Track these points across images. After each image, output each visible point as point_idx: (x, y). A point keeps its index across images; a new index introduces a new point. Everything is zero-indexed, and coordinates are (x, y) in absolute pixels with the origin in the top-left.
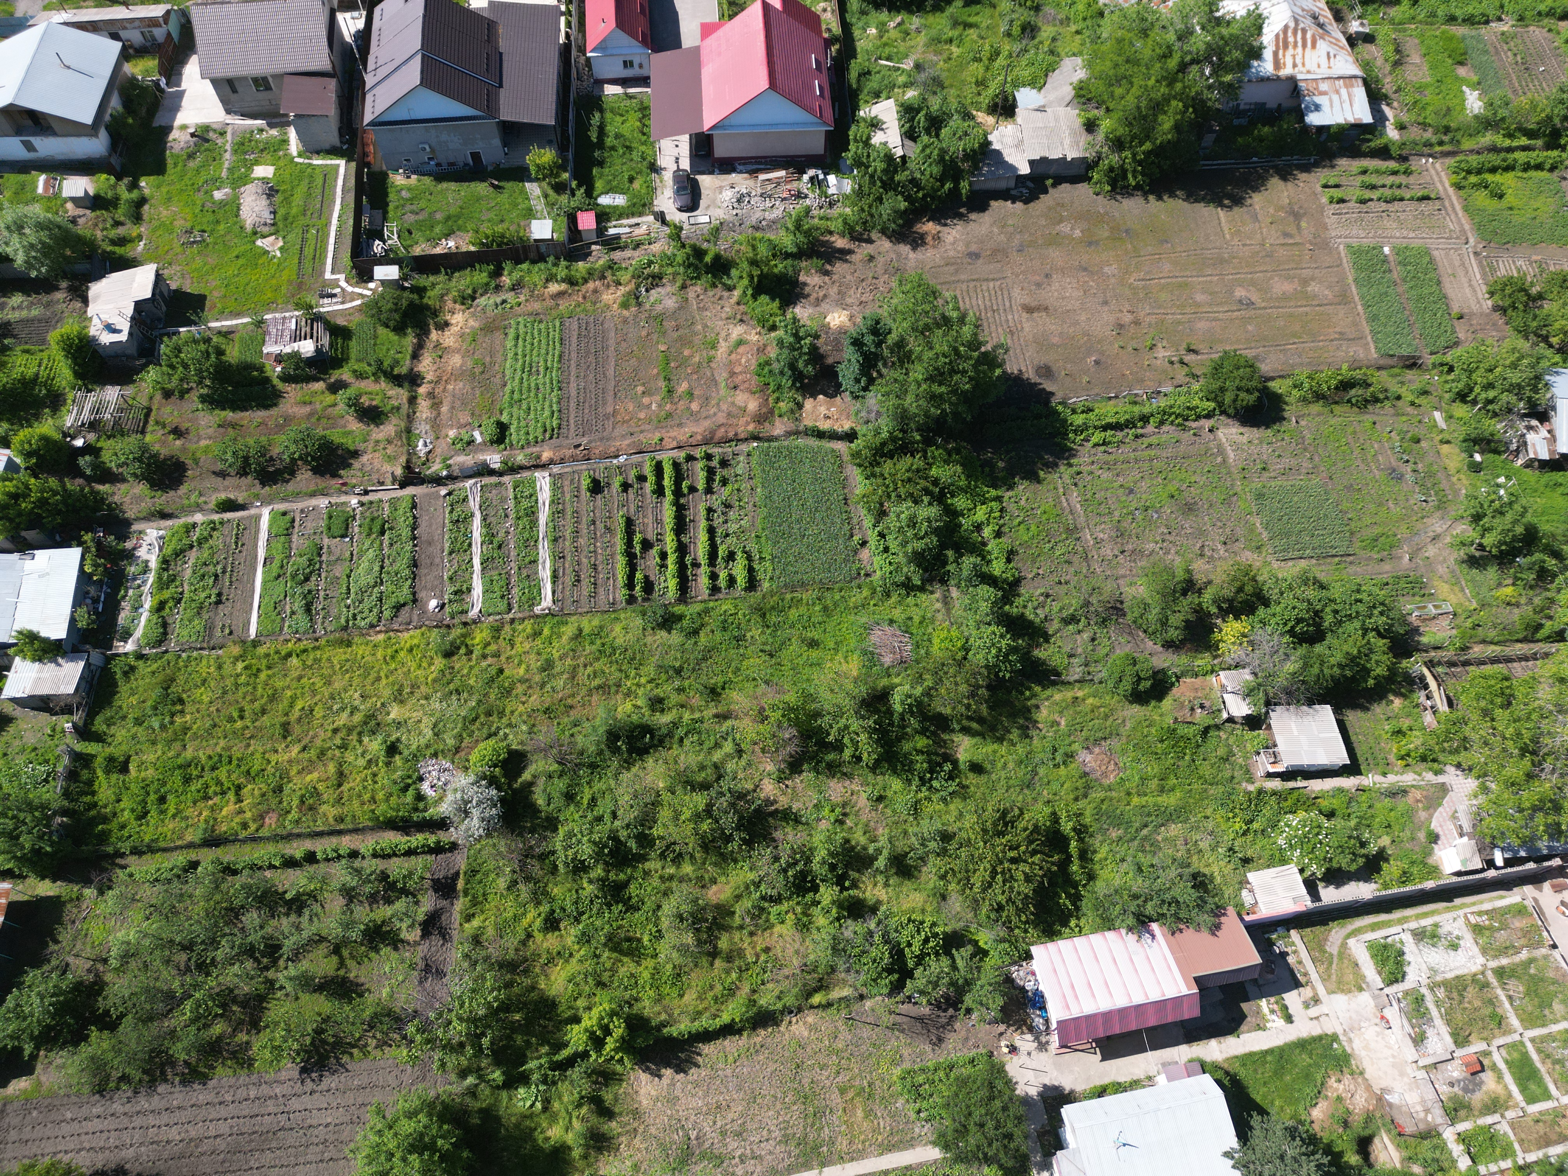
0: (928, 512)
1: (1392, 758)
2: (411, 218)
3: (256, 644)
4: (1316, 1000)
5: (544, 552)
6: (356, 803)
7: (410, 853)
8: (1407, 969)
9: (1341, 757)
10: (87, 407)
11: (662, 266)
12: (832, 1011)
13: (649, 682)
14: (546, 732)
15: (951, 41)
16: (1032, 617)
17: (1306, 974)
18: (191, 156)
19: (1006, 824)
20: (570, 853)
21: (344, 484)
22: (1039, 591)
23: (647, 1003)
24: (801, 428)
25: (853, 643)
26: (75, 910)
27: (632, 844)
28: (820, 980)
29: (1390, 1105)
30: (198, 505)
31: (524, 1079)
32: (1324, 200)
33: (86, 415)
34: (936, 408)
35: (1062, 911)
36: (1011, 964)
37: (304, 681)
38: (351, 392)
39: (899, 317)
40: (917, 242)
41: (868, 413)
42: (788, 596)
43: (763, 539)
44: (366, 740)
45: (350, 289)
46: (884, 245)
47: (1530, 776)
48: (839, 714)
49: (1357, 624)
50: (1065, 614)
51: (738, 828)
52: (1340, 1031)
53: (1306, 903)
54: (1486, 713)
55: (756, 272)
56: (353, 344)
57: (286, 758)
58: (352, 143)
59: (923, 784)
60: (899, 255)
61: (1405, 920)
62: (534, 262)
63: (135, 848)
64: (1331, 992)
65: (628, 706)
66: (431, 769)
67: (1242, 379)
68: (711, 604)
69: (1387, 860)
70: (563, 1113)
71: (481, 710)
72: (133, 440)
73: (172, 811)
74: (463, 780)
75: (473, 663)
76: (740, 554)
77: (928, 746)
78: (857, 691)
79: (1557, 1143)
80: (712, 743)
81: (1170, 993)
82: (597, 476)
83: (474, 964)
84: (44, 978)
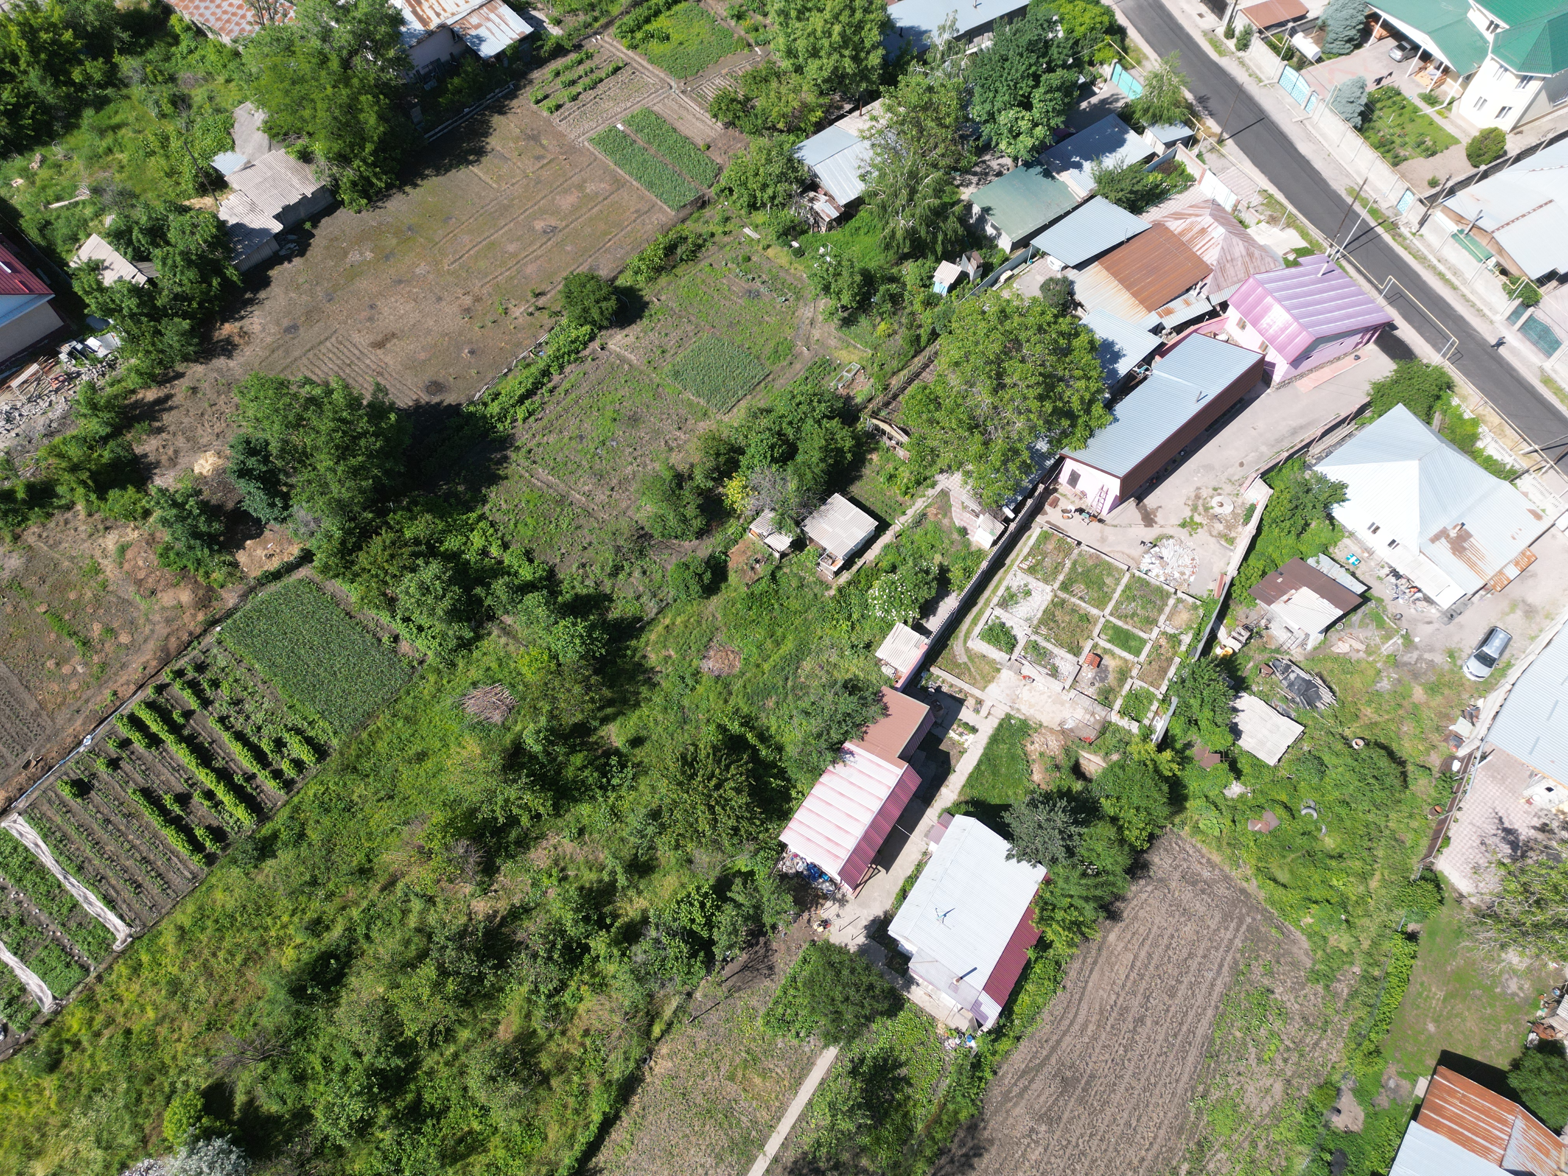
0: (430, 571)
1: (900, 498)
4: (980, 702)
5: (77, 889)
8: (1014, 632)
9: (870, 524)
12: (676, 1026)
13: (292, 915)
14: (226, 1045)
15: (110, 150)
16: (585, 591)
17: (961, 691)
19: (691, 765)
20: (342, 1123)
22: (575, 567)
24: (253, 583)
25: (455, 727)
27: (398, 1062)
28: (647, 1014)
29: (1071, 730)
32: (546, 114)
34: (367, 479)
35: (780, 791)
36: (776, 864)
39: (266, 424)
40: (228, 348)
41: (306, 525)
42: (364, 735)
43: (298, 706)
46: (198, 369)
47: (986, 444)
48: (491, 796)
49: (810, 421)
50: (608, 570)
51: (481, 962)
52: (1008, 710)
53: (922, 644)
54: (932, 422)
55: (85, 475)
59: (606, 790)
60: (219, 370)
61: (988, 601)
64: (983, 689)
65: (290, 953)
67: (594, 292)
68: (296, 800)
69: (948, 570)
71: (138, 1084)
74: (176, 1162)
75: (90, 1050)
76: (286, 735)
77: (586, 757)
78: (491, 764)
79: (1169, 666)
80: (399, 915)
81: (893, 782)
82: (73, 776)
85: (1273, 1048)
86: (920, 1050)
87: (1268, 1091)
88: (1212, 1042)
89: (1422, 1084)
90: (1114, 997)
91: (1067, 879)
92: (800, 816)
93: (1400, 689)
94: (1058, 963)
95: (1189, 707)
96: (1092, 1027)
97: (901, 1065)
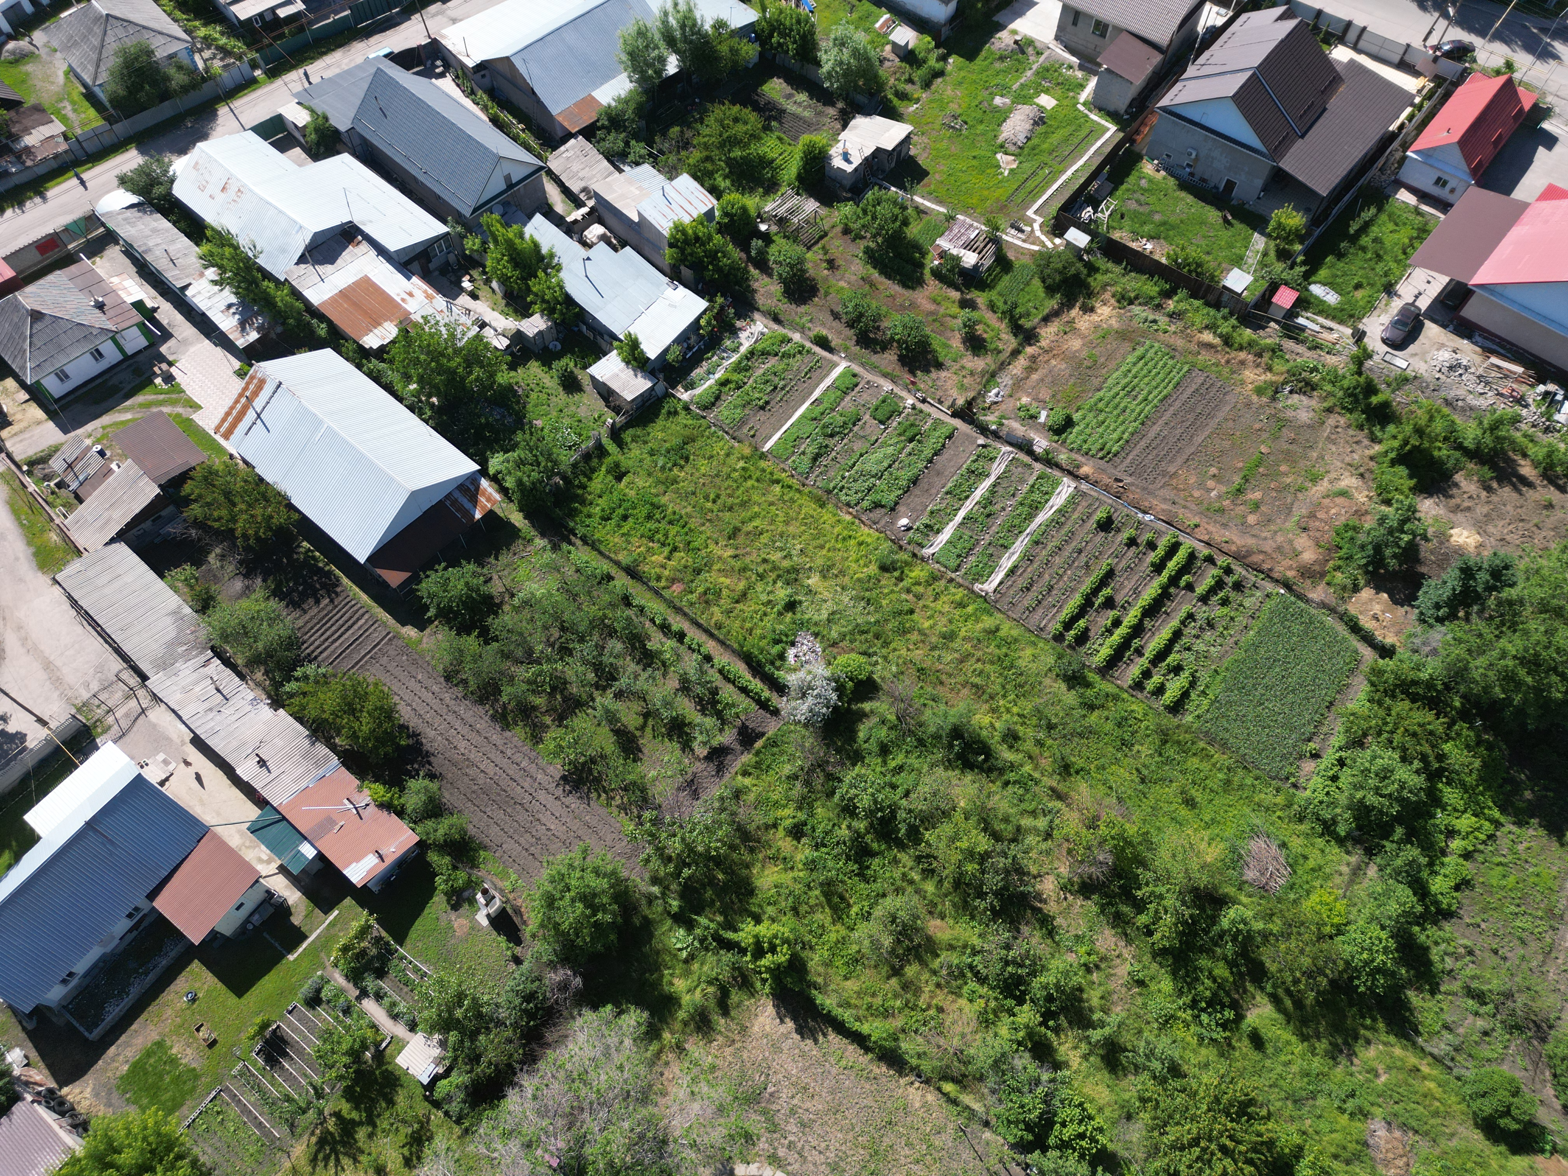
0: (1409, 777)
2: (1133, 205)
3: (763, 456)
5: (1020, 546)
6: (737, 624)
7: (744, 690)
10: (788, 205)
11: (1323, 379)
12: (954, 1110)
13: (1019, 715)
14: (907, 686)
16: (1435, 958)
18: (1002, 58)
19: (1243, 1113)
20: (853, 791)
21: (913, 383)
22: (1465, 942)
23: (817, 958)
24: (1341, 609)
25: (1229, 832)
26: (521, 547)
27: (903, 829)
28: (964, 1076)
30: (803, 327)
31: (690, 926)
33: (782, 211)
34: (1504, 691)
37: (773, 508)
38: (975, 315)
39: (1535, 580)
41: (1424, 644)
42: (1202, 744)
43: (1219, 678)
44: (779, 584)
45: (1038, 233)
48: (1166, 878)
50: (1474, 985)
51: (996, 894)
55: (1414, 441)
56: (1006, 278)
57: (720, 553)
58: (1134, 117)
59: (1192, 1008)
62: (1208, 304)
63: (586, 537)
65: (986, 720)
66: (806, 644)
68: (1125, 696)
70: (696, 977)
71: (874, 629)
72: (800, 249)
73: (624, 530)
74: (821, 670)
75: (897, 589)
76: (1187, 674)
77: (1226, 980)
78: (1198, 875)
80: (1031, 808)
82: (1114, 517)
83: (722, 810)
84: (474, 575)
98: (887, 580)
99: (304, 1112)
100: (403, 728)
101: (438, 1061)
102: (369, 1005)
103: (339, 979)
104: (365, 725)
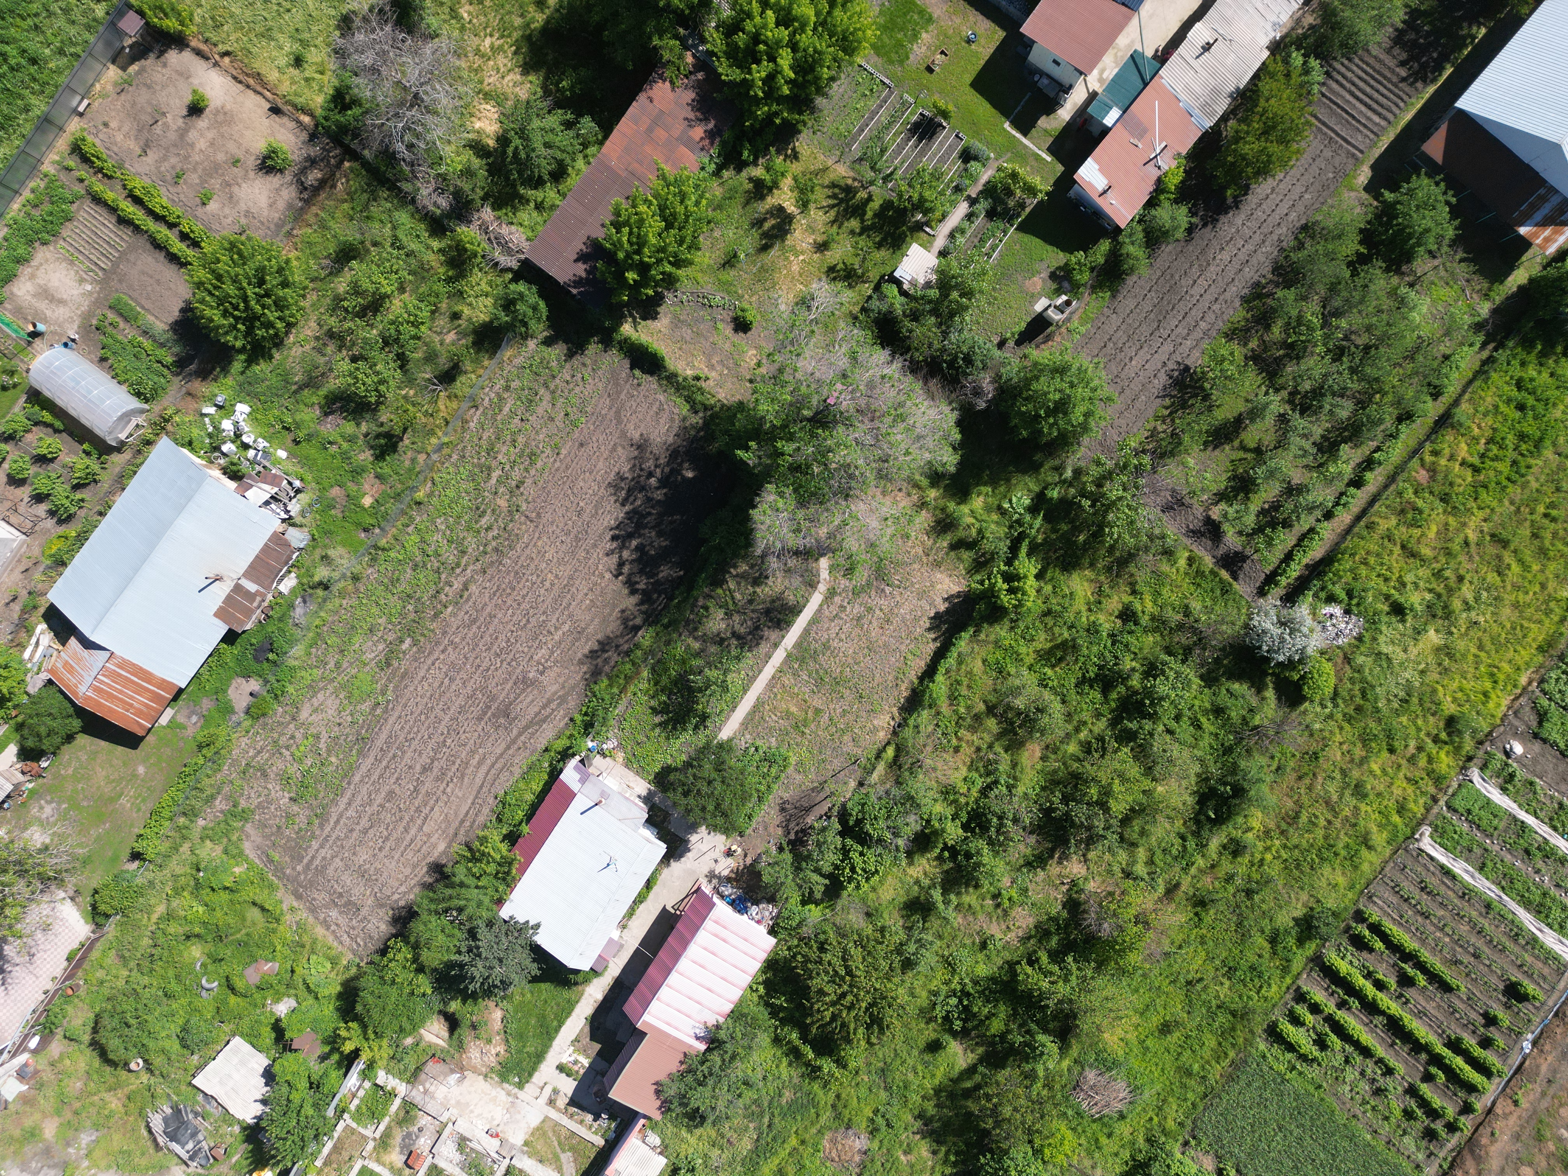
4: (552, 1102)
5: (1485, 886)
6: (1374, 547)
7: (1288, 557)
12: (872, 756)
13: (1262, 861)
14: (1295, 740)
17: (571, 1116)
19: (873, 1022)
20: (1172, 675)
23: (1003, 633)
25: (1135, 1064)
26: (1478, 287)
27: (1133, 725)
28: (900, 767)
29: (452, 1071)
31: (1033, 510)
35: (776, 991)
36: (780, 913)
37: (1537, 588)
42: (1232, 1054)
43: (1311, 1089)
44: (1428, 596)
51: (1067, 814)
52: (520, 1094)
57: (1472, 524)
59: (962, 991)
63: (1493, 362)
64: (546, 1119)
65: (1256, 824)
66: (1348, 627)
68: (1288, 980)
70: (985, 517)
71: (1368, 706)
73: (1503, 408)
74: (1314, 643)
75: (1422, 735)
76: (1317, 1054)
77: (987, 1029)
78: (1089, 1020)
79: (329, 1155)
80: (1157, 860)
81: (655, 1006)
82: (1527, 1004)
83: (1151, 537)
84: (1440, 238)
85: (302, 748)
86: (641, 738)
87: (316, 711)
88: (360, 753)
89: (164, 720)
90: (449, 790)
91: (480, 904)
92: (755, 966)
93: (70, 1134)
94: (499, 820)
95: (316, 1106)
96: (474, 762)
97: (660, 724)
98: (1434, 724)
99: (872, 168)
100: (1246, 190)
101: (914, 283)
102: (963, 208)
103: (986, 175)
104: (1250, 148)
